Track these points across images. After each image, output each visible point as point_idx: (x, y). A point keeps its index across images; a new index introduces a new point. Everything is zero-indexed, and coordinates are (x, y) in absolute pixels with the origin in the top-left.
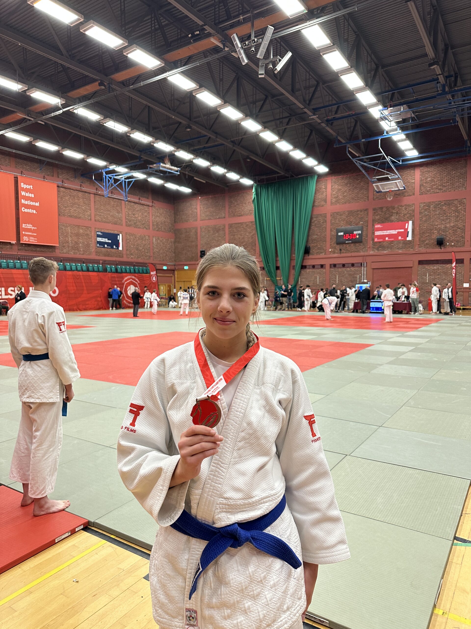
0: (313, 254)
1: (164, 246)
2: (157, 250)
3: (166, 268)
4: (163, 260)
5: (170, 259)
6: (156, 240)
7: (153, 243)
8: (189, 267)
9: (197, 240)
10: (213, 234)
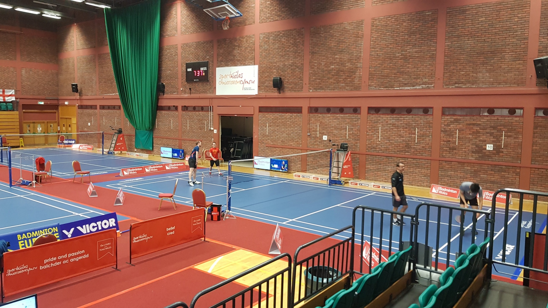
0: (168, 94)
1: (40, 79)
2: (28, 83)
3: (42, 103)
4: (39, 94)
5: (50, 93)
6: (26, 72)
7: (22, 75)
8: (69, 103)
9: (74, 72)
10: (87, 66)
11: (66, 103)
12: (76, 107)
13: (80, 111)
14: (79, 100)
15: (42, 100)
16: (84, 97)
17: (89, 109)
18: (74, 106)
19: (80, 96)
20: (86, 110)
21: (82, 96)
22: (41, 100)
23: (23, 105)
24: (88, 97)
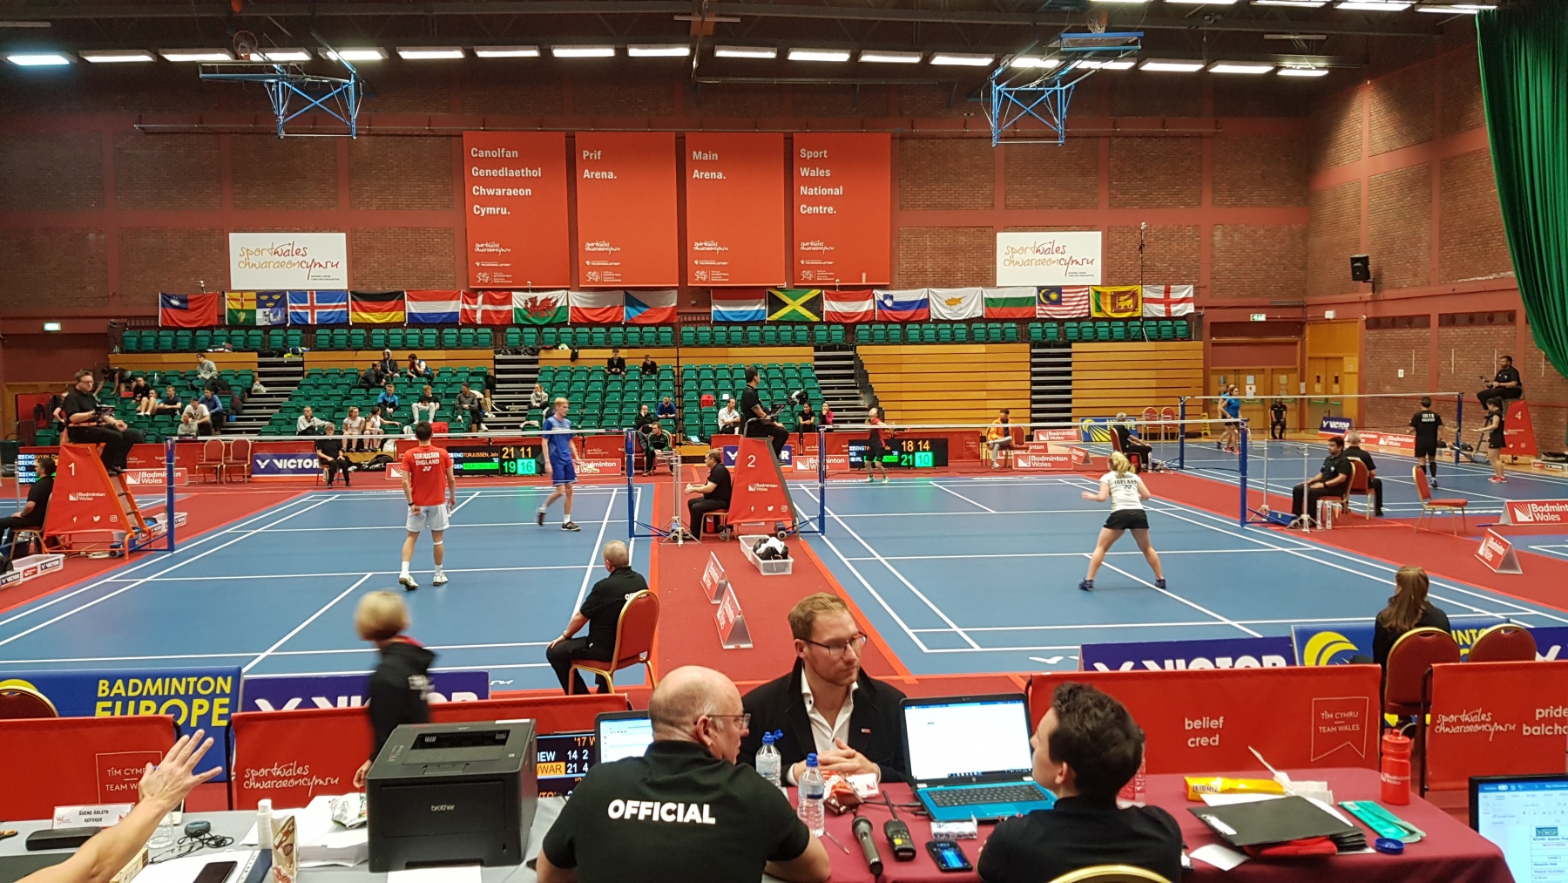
1: (1259, 251)
2: (1228, 265)
3: (1262, 318)
4: (1254, 294)
5: (1282, 289)
6: (1224, 236)
7: (1212, 245)
8: (1337, 313)
9: (1359, 223)
10: (1400, 200)
11: (1330, 314)
12: (1361, 324)
13: (1374, 335)
14: (1370, 305)
15: (1263, 310)
16: (1388, 293)
17: (1402, 327)
18: (1354, 321)
19: (1374, 291)
20: (1391, 331)
21: (1380, 291)
22: (1259, 308)
23: (1211, 323)
24: (1402, 291)
